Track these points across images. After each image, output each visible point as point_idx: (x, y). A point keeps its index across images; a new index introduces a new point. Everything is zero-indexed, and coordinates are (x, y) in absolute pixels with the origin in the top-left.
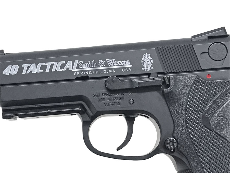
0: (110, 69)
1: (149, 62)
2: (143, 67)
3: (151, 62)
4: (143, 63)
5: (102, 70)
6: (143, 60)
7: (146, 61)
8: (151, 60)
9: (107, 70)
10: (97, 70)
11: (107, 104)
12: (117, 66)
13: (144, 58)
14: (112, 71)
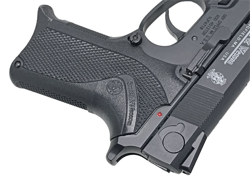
0: (237, 44)
1: (216, 80)
2: (215, 71)
3: (215, 81)
4: (219, 74)
5: (242, 38)
6: (221, 76)
7: (218, 77)
8: (216, 82)
9: (239, 42)
10: (246, 34)
11: (209, 19)
12: (235, 52)
13: (223, 78)
14: (234, 45)
